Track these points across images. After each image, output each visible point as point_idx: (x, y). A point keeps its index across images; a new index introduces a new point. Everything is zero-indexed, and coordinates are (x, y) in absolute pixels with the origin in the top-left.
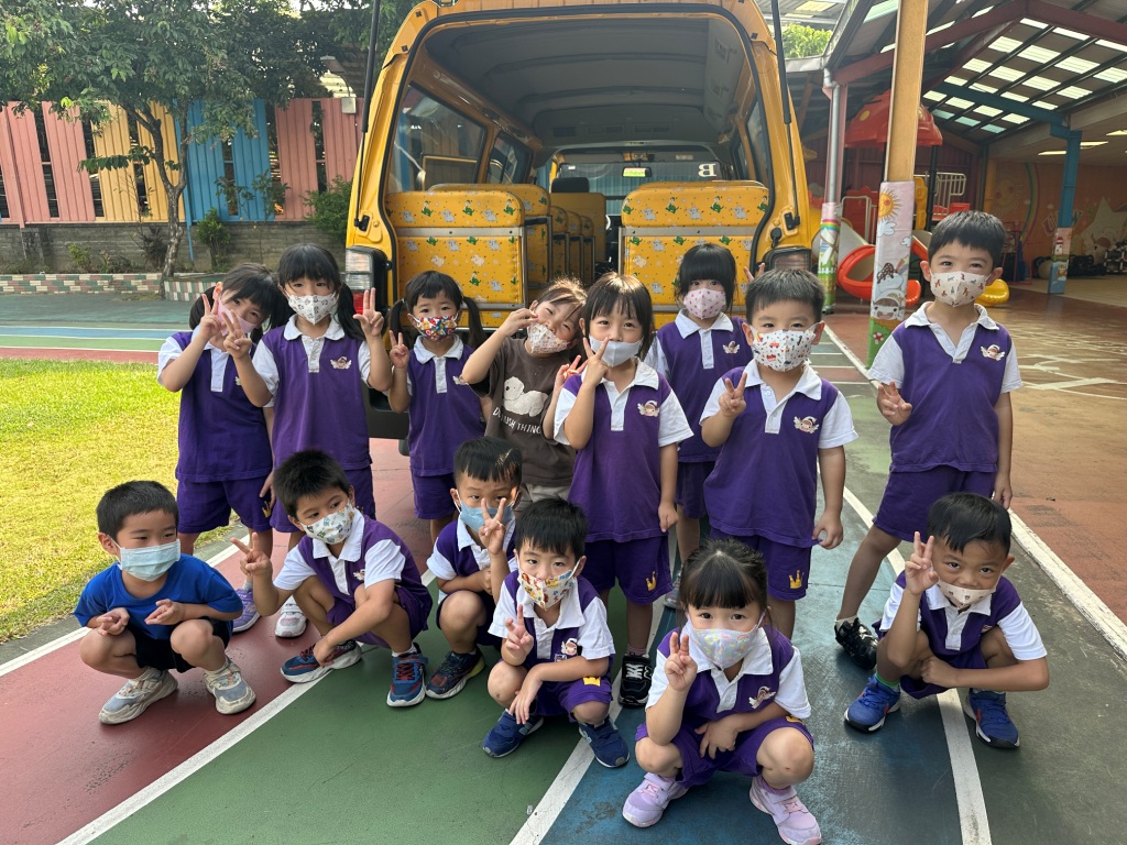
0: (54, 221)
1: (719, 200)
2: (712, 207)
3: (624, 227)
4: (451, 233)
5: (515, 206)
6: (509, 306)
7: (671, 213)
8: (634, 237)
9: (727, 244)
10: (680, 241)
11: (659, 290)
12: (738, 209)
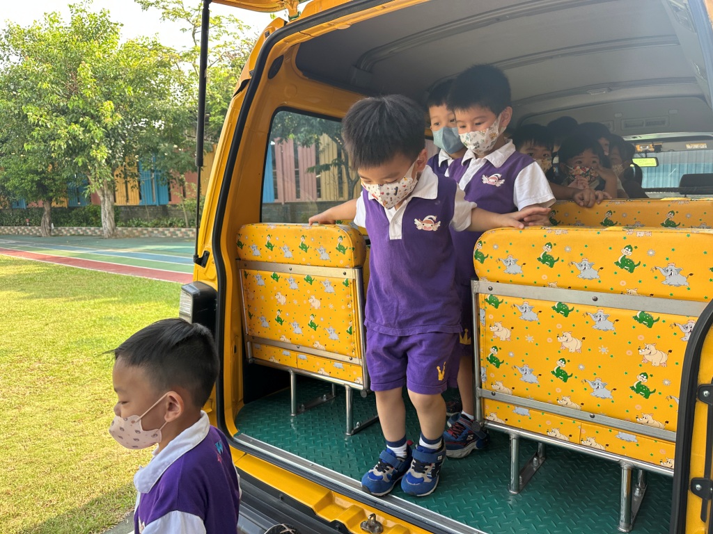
0: (298, 200)
1: (631, 251)
2: (618, 262)
3: (478, 279)
4: (291, 269)
5: (347, 243)
6: (347, 359)
7: (546, 266)
8: (491, 295)
9: (650, 326)
10: (563, 309)
11: (531, 378)
12: (669, 270)
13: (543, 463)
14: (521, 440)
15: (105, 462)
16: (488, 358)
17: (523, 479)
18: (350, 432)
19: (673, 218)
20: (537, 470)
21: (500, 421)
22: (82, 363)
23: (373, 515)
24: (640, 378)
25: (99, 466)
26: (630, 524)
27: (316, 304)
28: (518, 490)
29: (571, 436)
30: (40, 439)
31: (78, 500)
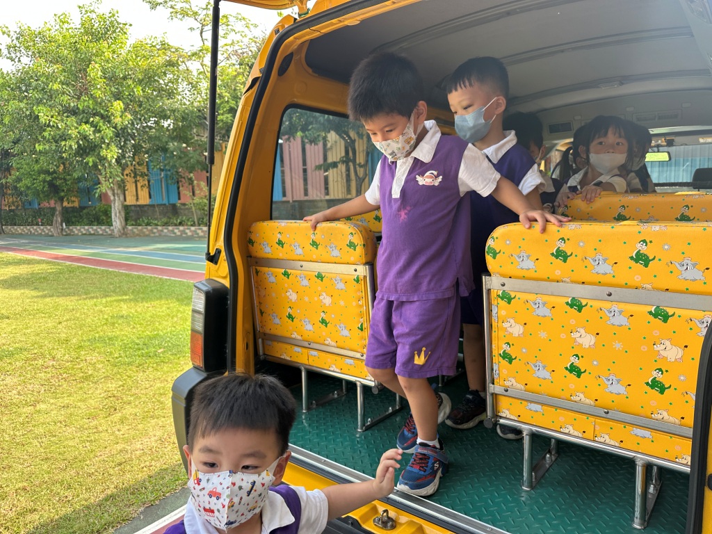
0: (306, 198)
1: (646, 245)
2: (632, 257)
3: (490, 275)
4: (302, 267)
5: (358, 240)
6: (358, 355)
7: (559, 262)
8: (504, 291)
9: (665, 321)
10: (576, 305)
11: (544, 373)
12: (685, 264)
13: (556, 460)
14: (535, 437)
15: (119, 458)
16: (500, 354)
17: (535, 475)
18: (362, 429)
19: (687, 213)
20: (550, 466)
21: (512, 417)
22: (95, 361)
23: (386, 511)
24: (655, 374)
25: (113, 462)
26: (645, 521)
27: (327, 301)
28: (531, 486)
29: (584, 432)
30: (55, 436)
31: (93, 495)
